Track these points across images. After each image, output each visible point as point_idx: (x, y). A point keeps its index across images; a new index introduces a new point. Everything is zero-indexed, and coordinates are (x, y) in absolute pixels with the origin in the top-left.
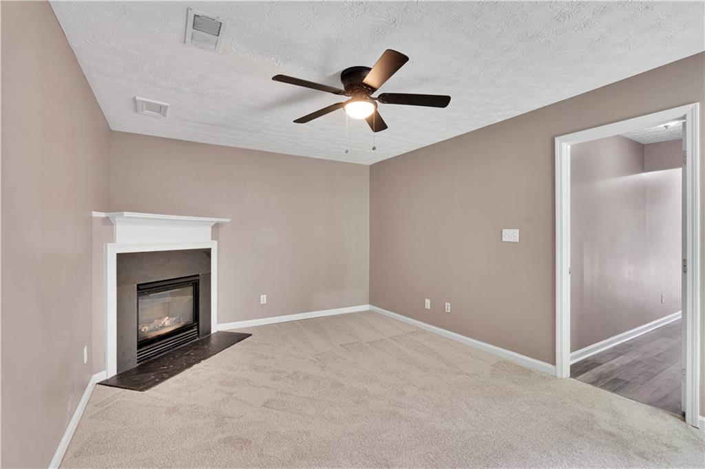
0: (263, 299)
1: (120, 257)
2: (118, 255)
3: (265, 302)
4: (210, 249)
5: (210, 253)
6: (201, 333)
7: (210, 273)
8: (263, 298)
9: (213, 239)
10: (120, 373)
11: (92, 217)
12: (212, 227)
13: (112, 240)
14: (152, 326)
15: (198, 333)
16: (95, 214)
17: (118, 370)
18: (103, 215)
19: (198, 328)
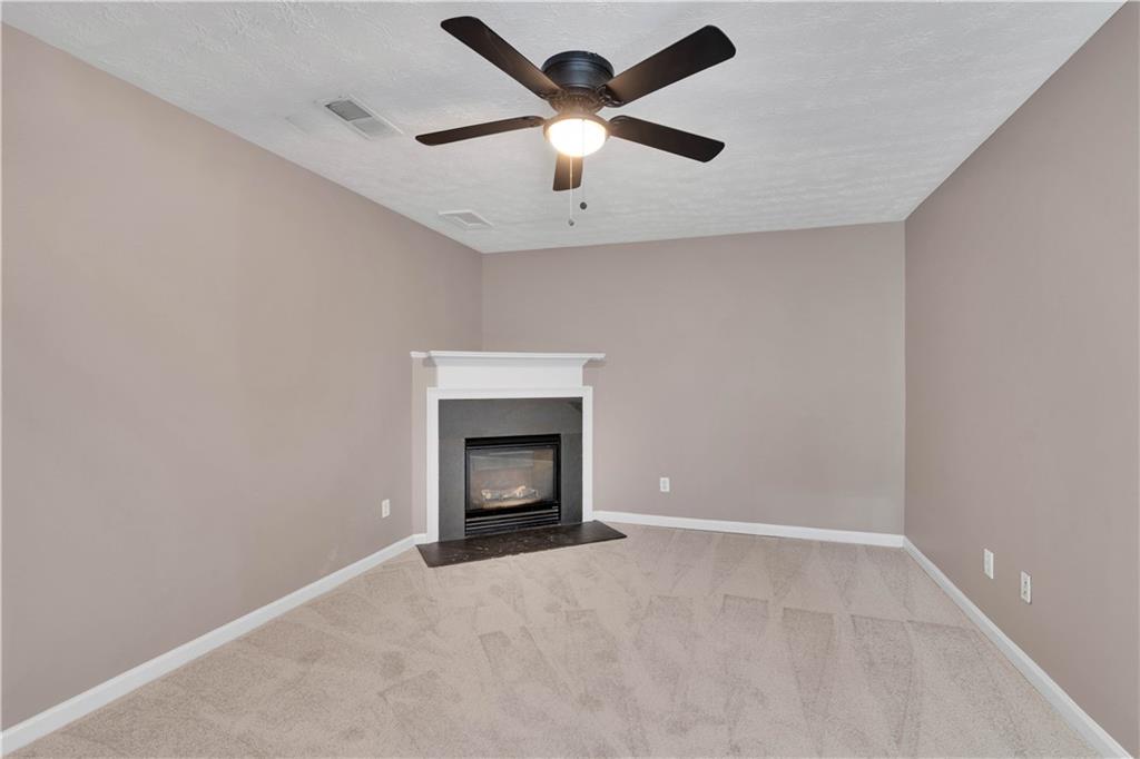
0: (665, 485)
1: (443, 404)
2: (440, 401)
3: (668, 490)
4: (581, 398)
5: (581, 404)
6: (563, 517)
7: (581, 434)
8: (664, 482)
9: (584, 384)
10: (443, 540)
11: (411, 358)
12: (584, 367)
13: (434, 383)
14: (497, 494)
15: (560, 516)
16: (414, 354)
17: (440, 537)
18: (423, 355)
19: (560, 509)
